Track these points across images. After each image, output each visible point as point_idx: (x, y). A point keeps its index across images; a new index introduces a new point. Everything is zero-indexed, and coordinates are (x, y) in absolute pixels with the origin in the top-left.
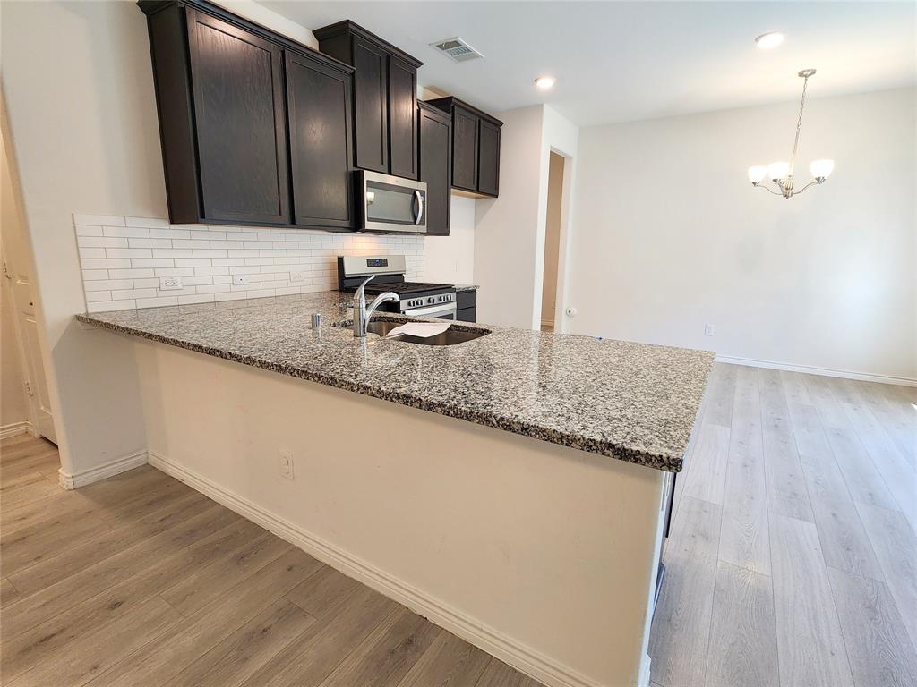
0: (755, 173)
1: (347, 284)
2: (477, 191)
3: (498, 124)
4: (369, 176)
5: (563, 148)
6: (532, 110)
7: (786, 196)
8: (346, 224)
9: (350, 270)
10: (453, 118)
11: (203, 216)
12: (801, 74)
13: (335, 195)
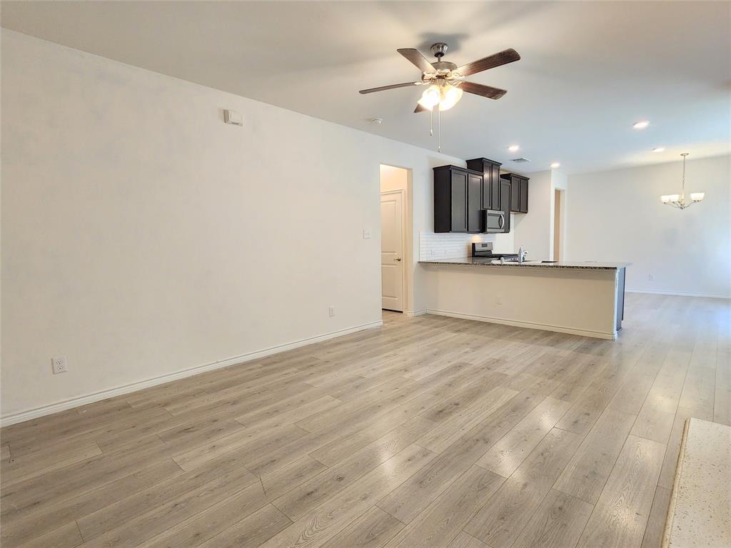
0: (665, 198)
1: (476, 254)
2: (520, 211)
3: (527, 179)
4: (489, 211)
5: (559, 187)
6: (546, 173)
7: (681, 208)
8: (478, 230)
9: (477, 248)
10: (511, 183)
11: (451, 230)
12: (682, 155)
13: (474, 220)
